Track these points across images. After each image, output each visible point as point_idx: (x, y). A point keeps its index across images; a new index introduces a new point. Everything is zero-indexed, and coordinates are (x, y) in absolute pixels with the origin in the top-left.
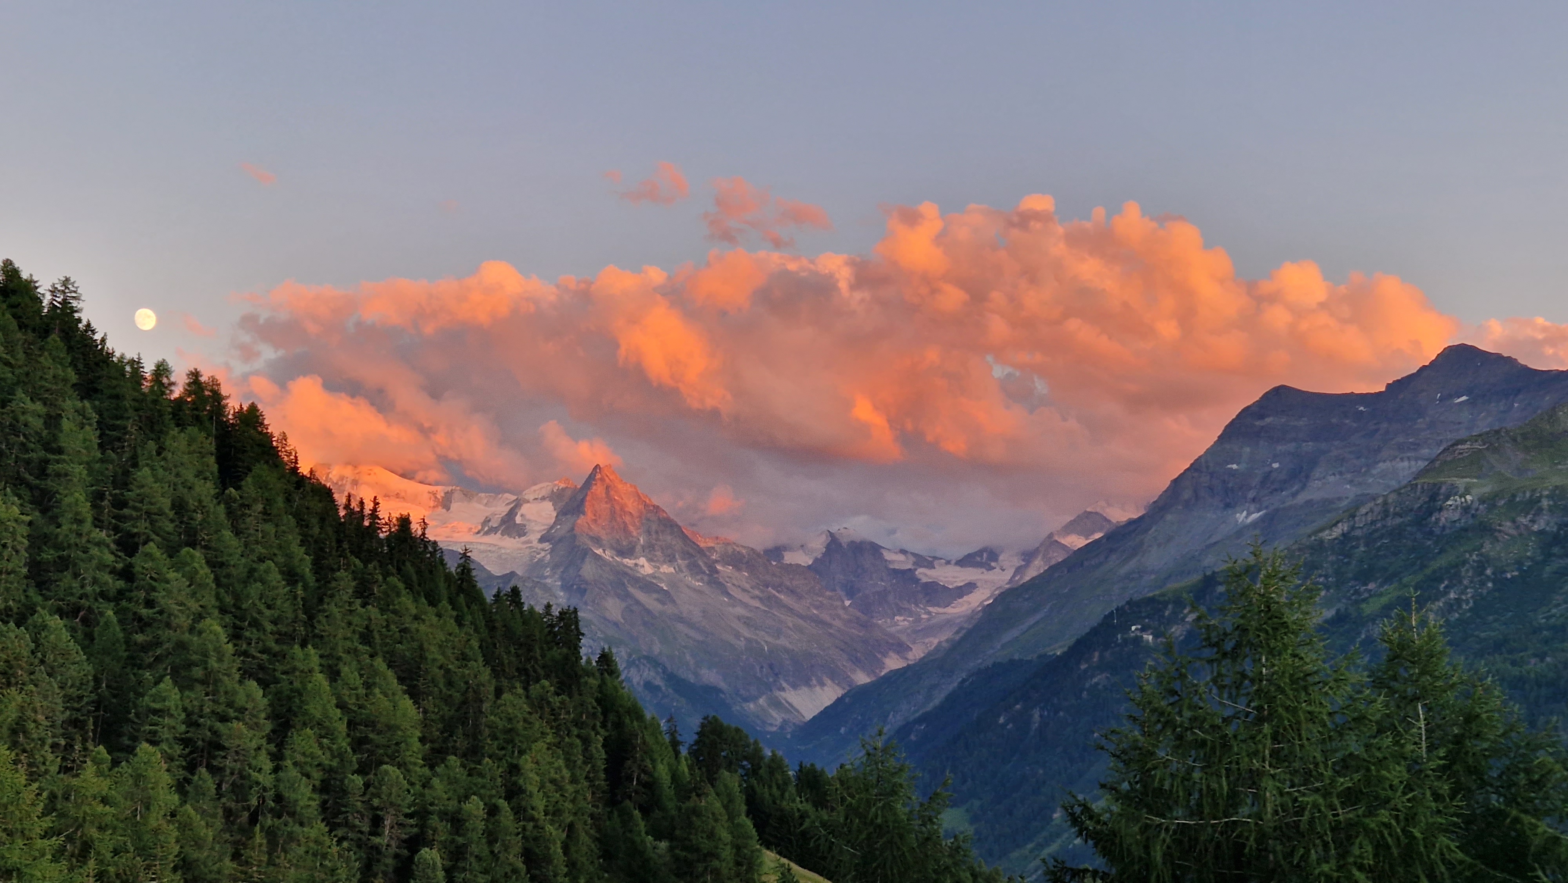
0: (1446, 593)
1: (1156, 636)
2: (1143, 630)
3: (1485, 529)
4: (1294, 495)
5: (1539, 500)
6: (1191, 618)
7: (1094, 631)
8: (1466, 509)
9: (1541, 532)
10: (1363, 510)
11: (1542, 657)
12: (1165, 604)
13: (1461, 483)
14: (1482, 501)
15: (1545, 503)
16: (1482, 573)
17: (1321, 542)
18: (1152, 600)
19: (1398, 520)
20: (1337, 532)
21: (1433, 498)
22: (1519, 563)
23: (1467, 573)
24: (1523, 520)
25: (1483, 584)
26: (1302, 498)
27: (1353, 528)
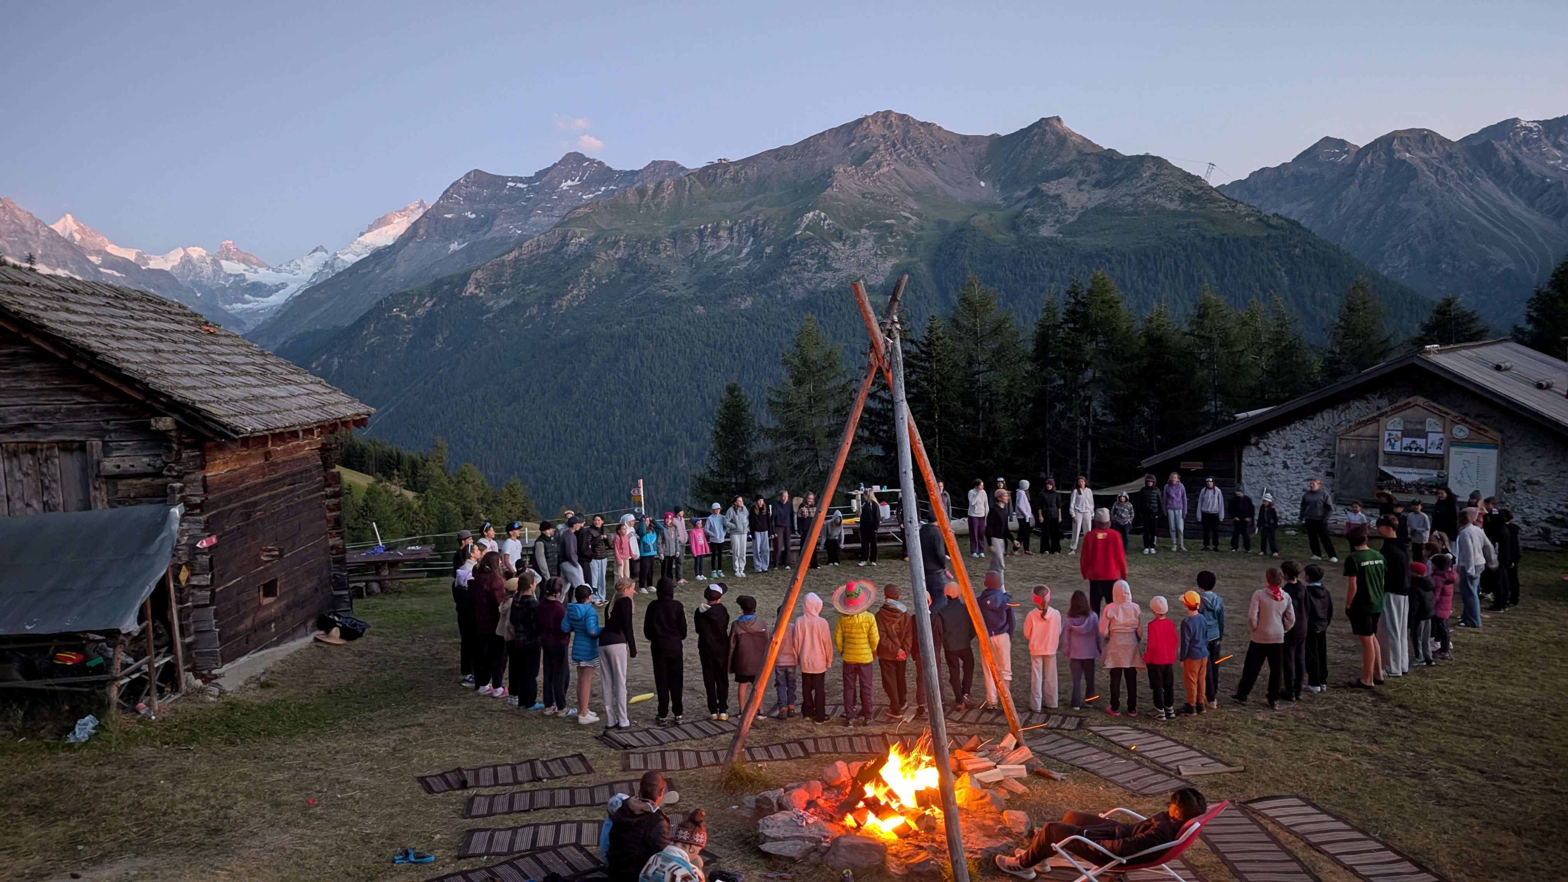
0: (571, 291)
1: (408, 315)
2: (401, 311)
3: (591, 257)
4: (485, 234)
5: (618, 242)
6: (429, 304)
7: (371, 312)
8: (581, 245)
9: (620, 259)
10: (526, 244)
11: (621, 324)
12: (413, 296)
13: (578, 231)
14: (589, 241)
15: (622, 243)
16: (589, 281)
17: (504, 261)
18: (406, 293)
19: (546, 250)
20: (512, 256)
21: (564, 239)
22: (609, 275)
23: (582, 280)
24: (610, 252)
25: (590, 286)
26: (488, 236)
27: (520, 254)
